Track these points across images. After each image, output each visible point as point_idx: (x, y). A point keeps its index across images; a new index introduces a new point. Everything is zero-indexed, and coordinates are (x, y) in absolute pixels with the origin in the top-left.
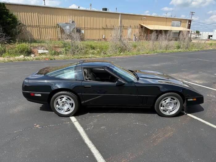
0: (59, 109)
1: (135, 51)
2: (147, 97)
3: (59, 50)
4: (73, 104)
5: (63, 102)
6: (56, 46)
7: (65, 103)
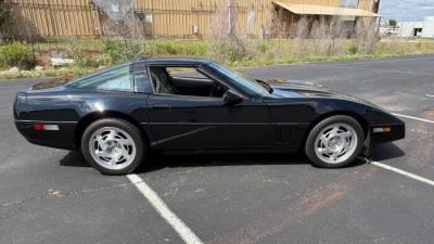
0: (101, 158)
1: (263, 59)
2: (290, 127)
3: (98, 58)
4: (131, 147)
5: (109, 143)
6: (92, 48)
7: (113, 144)
